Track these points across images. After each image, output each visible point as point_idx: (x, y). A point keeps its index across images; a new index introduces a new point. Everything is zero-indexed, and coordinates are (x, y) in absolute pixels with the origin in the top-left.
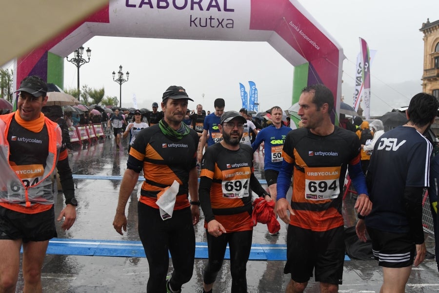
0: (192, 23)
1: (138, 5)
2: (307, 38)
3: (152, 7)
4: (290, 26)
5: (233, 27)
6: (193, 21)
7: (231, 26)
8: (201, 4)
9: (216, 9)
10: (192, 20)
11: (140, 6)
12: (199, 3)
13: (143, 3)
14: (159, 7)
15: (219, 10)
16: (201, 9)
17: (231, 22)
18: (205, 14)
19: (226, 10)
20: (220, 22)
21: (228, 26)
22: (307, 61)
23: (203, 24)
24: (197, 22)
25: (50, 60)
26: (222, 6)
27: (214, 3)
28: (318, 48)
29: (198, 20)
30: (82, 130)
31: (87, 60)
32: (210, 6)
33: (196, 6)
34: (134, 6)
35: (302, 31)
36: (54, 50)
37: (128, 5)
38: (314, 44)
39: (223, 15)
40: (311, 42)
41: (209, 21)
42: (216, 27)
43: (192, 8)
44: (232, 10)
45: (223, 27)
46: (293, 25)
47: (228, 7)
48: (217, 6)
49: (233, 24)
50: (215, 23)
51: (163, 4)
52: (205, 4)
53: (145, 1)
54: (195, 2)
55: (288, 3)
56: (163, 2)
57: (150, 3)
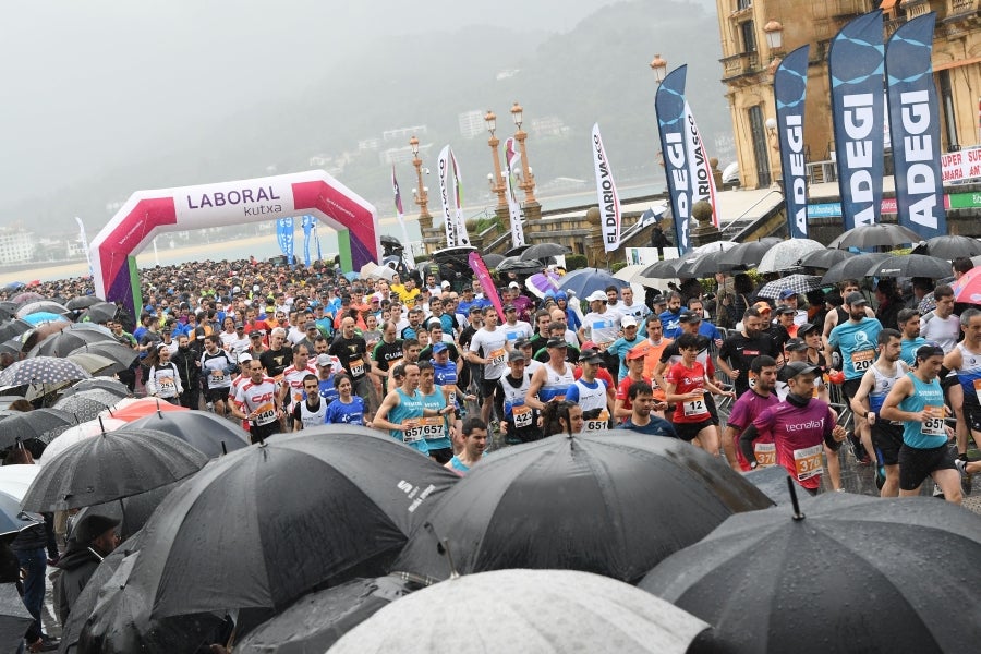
0: (247, 212)
1: (199, 206)
2: (342, 209)
3: (211, 206)
4: (327, 202)
5: (281, 211)
7: (279, 210)
8: (252, 196)
9: (265, 199)
10: (247, 210)
11: (202, 207)
12: (250, 196)
13: (203, 203)
14: (217, 205)
15: (267, 199)
16: (253, 201)
18: (256, 205)
19: (273, 198)
20: (270, 208)
21: (277, 210)
22: (345, 228)
23: (256, 212)
24: (251, 211)
25: (130, 260)
26: (269, 196)
27: (262, 194)
28: (354, 216)
29: (251, 209)
32: (260, 197)
33: (248, 199)
34: (197, 207)
35: (339, 205)
36: (131, 254)
37: (191, 207)
38: (349, 213)
39: (271, 202)
40: (347, 212)
41: (260, 209)
42: (267, 213)
43: (245, 202)
44: (278, 198)
45: (272, 212)
46: (330, 201)
47: (274, 196)
48: (265, 196)
49: (280, 208)
50: (265, 210)
51: (220, 202)
52: (255, 196)
53: (205, 201)
54: (247, 195)
55: (323, 184)
56: (220, 200)
57: (209, 202)
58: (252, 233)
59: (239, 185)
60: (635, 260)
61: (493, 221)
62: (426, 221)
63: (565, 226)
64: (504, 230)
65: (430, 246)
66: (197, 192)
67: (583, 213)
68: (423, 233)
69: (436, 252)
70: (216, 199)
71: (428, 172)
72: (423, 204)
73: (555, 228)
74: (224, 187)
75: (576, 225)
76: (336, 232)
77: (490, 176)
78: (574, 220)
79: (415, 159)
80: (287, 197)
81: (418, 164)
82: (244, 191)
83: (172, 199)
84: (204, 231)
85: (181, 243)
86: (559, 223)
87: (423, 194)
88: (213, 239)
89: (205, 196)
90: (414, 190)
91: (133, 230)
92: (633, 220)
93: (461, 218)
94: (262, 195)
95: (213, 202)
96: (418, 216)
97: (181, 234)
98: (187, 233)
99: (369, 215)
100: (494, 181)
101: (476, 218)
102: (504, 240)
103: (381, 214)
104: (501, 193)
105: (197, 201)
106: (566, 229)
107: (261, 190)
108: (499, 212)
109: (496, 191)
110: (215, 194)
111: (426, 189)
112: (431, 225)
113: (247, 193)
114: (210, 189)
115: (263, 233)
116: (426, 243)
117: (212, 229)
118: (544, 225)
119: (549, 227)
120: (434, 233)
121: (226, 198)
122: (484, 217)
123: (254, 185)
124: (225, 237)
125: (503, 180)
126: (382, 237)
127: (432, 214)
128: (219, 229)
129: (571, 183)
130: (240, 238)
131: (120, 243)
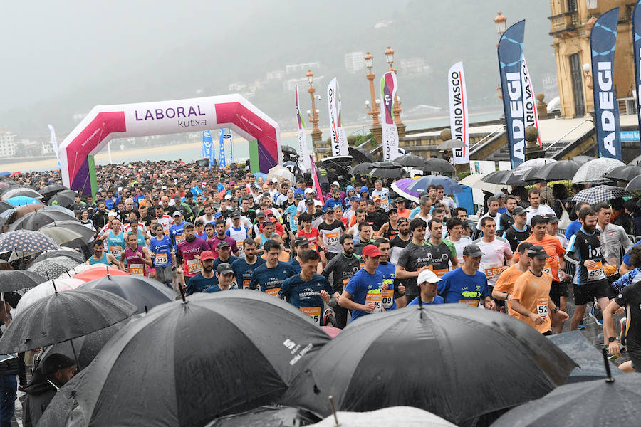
1: (144, 119)
2: (252, 124)
3: (153, 118)
5: (206, 124)
6: (181, 124)
7: (204, 123)
8: (184, 113)
9: (194, 115)
11: (146, 119)
12: (183, 113)
13: (147, 117)
14: (158, 118)
15: (196, 115)
16: (185, 116)
17: (204, 121)
18: (187, 119)
19: (200, 114)
20: (198, 122)
22: (255, 139)
23: (187, 124)
24: (183, 124)
25: (89, 158)
26: (197, 113)
28: (262, 130)
32: (190, 113)
33: (181, 115)
34: (142, 119)
35: (250, 121)
36: (90, 154)
37: (137, 119)
38: (259, 128)
39: (199, 118)
40: (257, 127)
41: (190, 123)
42: (195, 125)
43: (179, 116)
44: (204, 114)
45: (199, 125)
46: (243, 118)
48: (194, 113)
49: (206, 122)
50: (194, 123)
52: (186, 113)
53: (149, 115)
54: (180, 112)
55: (239, 105)
56: (160, 115)
57: (151, 116)
58: (184, 140)
59: (175, 104)
60: (477, 170)
61: (369, 137)
62: (317, 136)
63: (423, 142)
64: (377, 144)
65: (319, 155)
66: (142, 108)
67: (438, 133)
68: (314, 145)
69: (323, 160)
70: (157, 114)
71: (319, 97)
72: (315, 123)
73: (415, 144)
74: (163, 105)
75: (432, 142)
76: (248, 142)
77: (367, 102)
78: (431, 138)
79: (310, 88)
80: (211, 114)
81: (312, 92)
82: (178, 109)
83: (123, 112)
84: (147, 138)
85: (129, 146)
86: (419, 139)
87: (315, 115)
88: (154, 144)
89: (148, 111)
90: (309, 112)
91: (93, 136)
92: (477, 139)
93: (344, 134)
94: (192, 112)
95: (154, 116)
96: (311, 131)
97: (129, 140)
98: (134, 138)
99: (273, 130)
100: (371, 106)
101: (356, 135)
102: (376, 152)
103: (282, 129)
104: (375, 115)
105: (142, 115)
106: (424, 145)
107: (191, 108)
108: (373, 130)
109: (372, 114)
110: (156, 110)
111: (317, 111)
112: (320, 138)
113: (181, 110)
114: (153, 106)
115: (192, 141)
116: (317, 153)
117: (153, 137)
118: (407, 141)
119: (411, 143)
120: (322, 145)
121: (164, 113)
122: (362, 134)
123: (186, 104)
124: (163, 143)
125: (377, 106)
126: (282, 147)
127: (321, 130)
128: (158, 137)
129: (429, 109)
130: (174, 144)
131: (83, 145)
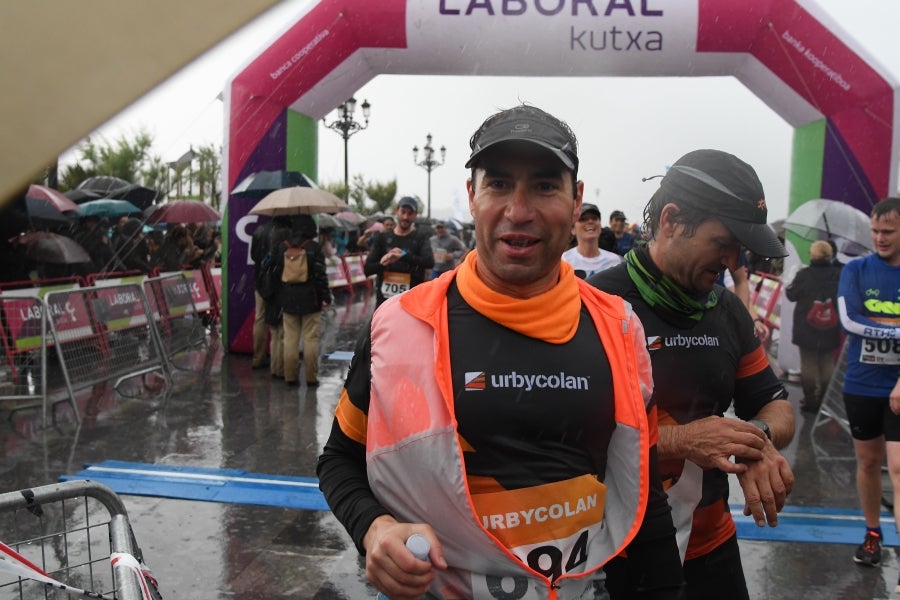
0: (576, 43)
1: (463, 8)
2: (818, 64)
3: (491, 12)
4: (784, 41)
5: (660, 48)
6: (578, 39)
7: (657, 45)
9: (625, 12)
10: (576, 35)
11: (469, 12)
12: (589, 1)
13: (473, 5)
14: (506, 11)
15: (631, 13)
16: (594, 13)
17: (656, 37)
18: (604, 23)
19: (645, 12)
20: (634, 37)
21: (651, 45)
23: (598, 43)
24: (585, 40)
26: (637, 5)
28: (847, 87)
29: (587, 36)
30: (354, 263)
31: (363, 125)
32: (612, 6)
33: (583, 7)
34: (456, 12)
35: (811, 52)
37: (443, 11)
38: (838, 78)
39: (641, 23)
40: (831, 74)
41: (609, 37)
42: (625, 47)
43: (575, 12)
44: (659, 13)
45: (639, 48)
46: (790, 40)
47: (650, 7)
48: (627, 6)
49: (660, 41)
50: (623, 40)
51: (514, 6)
52: (602, 2)
53: (478, 2)
57: (488, 5)
95: (496, 4)
99: (885, 93)
131: (274, 76)
